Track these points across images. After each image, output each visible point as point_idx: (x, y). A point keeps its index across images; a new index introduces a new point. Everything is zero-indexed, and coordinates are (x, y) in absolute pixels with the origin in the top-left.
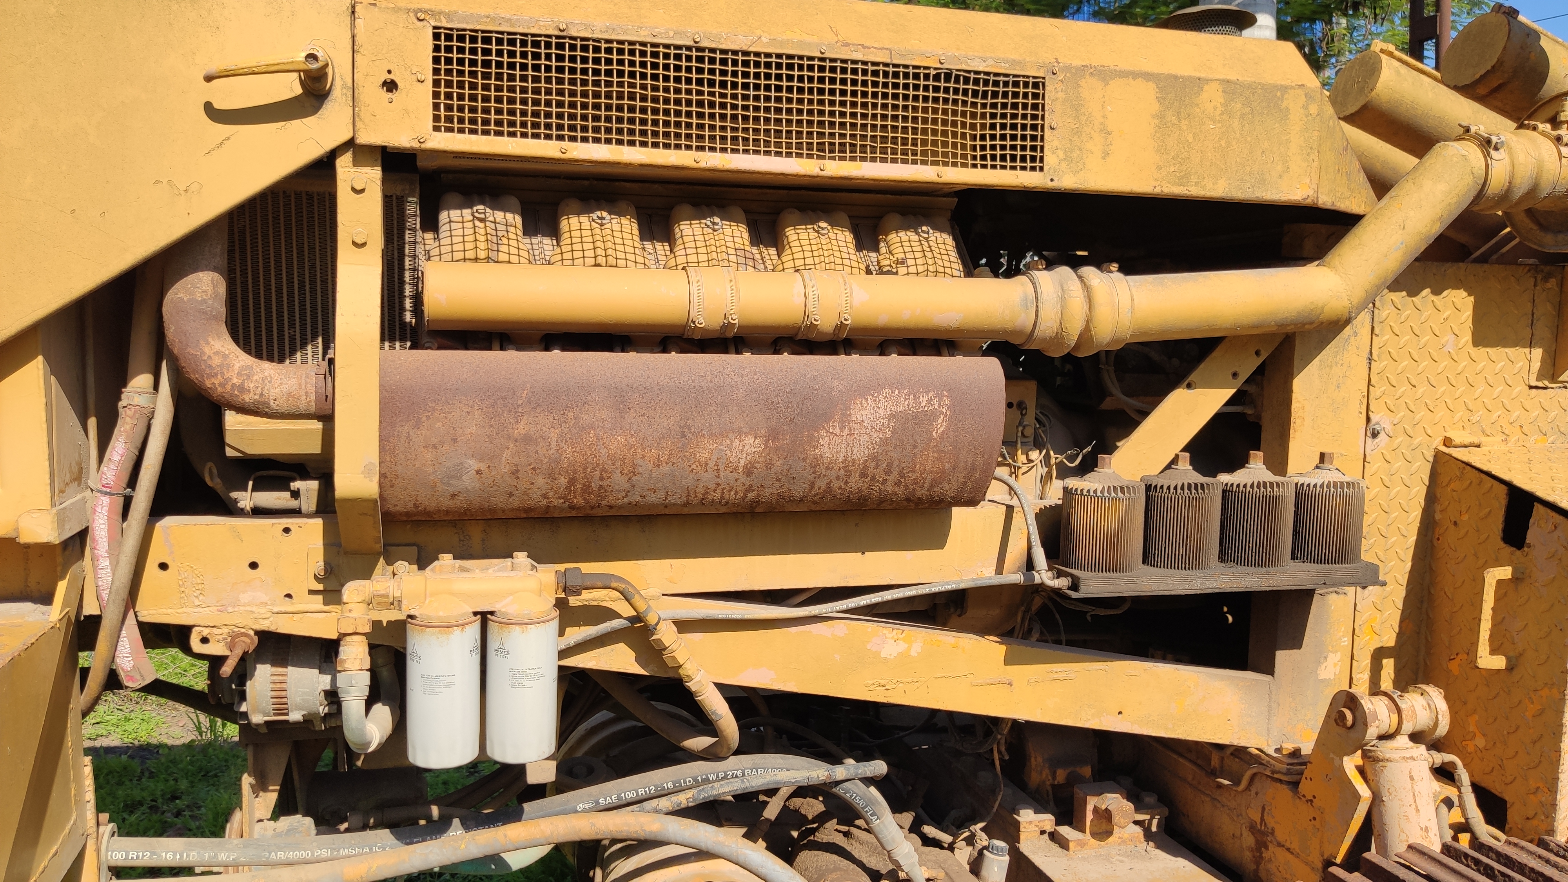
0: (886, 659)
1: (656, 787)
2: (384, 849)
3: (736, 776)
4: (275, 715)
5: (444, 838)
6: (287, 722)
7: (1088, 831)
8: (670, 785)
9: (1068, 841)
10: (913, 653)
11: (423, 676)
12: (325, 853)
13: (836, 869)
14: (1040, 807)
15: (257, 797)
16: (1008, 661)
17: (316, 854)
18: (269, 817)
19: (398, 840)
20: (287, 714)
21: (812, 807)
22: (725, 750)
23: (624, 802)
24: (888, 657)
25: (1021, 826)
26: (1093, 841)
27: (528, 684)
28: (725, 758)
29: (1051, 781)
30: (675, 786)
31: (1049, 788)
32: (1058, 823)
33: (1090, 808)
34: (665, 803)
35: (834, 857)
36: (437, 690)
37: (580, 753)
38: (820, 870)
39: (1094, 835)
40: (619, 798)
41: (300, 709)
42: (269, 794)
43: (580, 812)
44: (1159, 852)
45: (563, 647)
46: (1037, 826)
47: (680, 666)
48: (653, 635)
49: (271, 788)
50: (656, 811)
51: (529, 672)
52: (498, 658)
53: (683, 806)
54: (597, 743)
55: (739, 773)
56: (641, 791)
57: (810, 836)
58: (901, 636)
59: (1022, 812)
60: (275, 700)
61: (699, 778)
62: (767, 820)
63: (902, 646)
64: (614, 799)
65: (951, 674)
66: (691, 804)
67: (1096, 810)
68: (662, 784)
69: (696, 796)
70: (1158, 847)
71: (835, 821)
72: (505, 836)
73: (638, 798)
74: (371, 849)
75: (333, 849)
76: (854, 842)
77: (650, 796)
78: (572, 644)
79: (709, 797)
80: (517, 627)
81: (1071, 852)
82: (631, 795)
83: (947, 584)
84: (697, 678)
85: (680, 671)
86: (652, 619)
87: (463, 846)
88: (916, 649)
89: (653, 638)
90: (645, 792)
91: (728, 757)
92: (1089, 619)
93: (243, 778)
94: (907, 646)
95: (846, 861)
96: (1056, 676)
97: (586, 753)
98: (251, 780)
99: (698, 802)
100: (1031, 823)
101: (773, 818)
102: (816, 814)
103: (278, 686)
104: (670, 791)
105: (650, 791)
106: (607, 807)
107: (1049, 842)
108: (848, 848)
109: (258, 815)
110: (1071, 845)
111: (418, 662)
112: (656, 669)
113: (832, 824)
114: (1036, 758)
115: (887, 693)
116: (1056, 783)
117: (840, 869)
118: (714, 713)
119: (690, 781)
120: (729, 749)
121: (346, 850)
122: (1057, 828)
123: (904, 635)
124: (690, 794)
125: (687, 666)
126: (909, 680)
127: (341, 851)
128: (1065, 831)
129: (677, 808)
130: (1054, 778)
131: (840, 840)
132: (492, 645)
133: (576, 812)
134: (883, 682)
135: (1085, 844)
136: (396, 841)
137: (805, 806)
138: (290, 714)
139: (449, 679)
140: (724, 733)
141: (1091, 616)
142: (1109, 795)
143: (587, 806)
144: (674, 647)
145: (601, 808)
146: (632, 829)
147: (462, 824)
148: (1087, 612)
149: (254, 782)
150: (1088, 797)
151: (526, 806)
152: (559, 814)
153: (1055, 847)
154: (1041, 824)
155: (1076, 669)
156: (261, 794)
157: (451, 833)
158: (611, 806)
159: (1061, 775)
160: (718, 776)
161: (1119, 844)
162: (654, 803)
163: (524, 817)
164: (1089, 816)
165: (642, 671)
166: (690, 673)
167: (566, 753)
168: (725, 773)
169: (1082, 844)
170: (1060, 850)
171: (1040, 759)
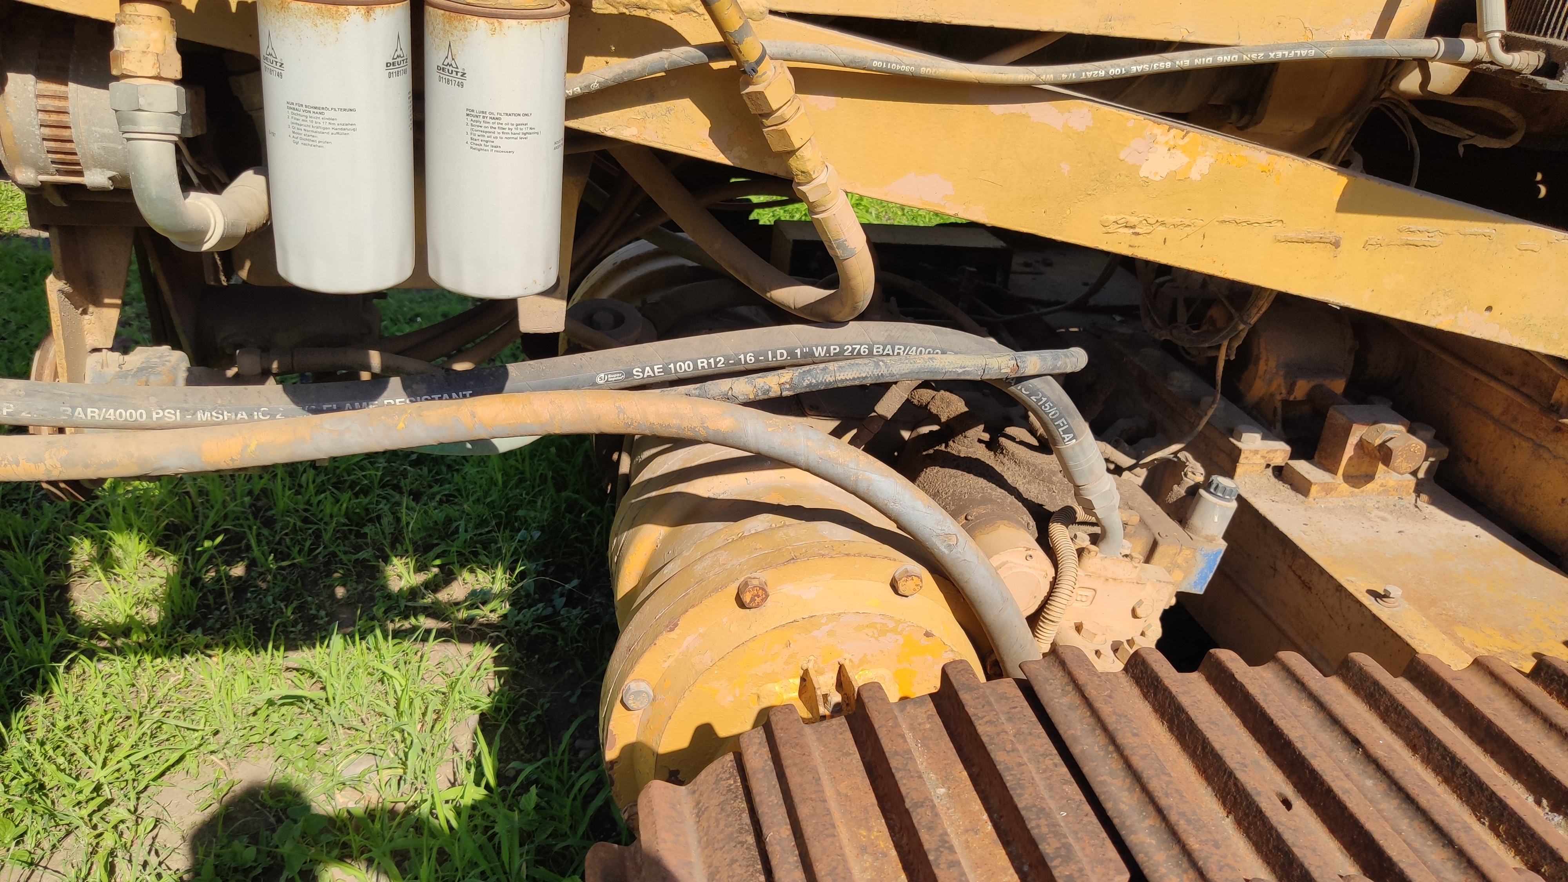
0: (1146, 181)
1: (727, 359)
2: (273, 416)
3: (859, 353)
4: (59, 172)
5: (373, 408)
6: (81, 187)
7: (1341, 471)
8: (751, 358)
9: (1309, 483)
10: (1195, 175)
11: (291, 106)
12: (171, 416)
13: (985, 500)
14: (1269, 433)
15: (85, 312)
16: (1345, 205)
17: (155, 416)
18: (110, 346)
19: (296, 403)
20: (80, 173)
21: (948, 404)
22: (847, 310)
23: (673, 377)
24: (1151, 177)
25: (1242, 456)
26: (1345, 487)
27: (505, 144)
28: (842, 324)
29: (1284, 396)
30: (757, 360)
31: (1279, 405)
32: (1293, 457)
33: (1353, 440)
34: (743, 387)
35: (982, 482)
36: (320, 137)
37: (605, 294)
38: (960, 499)
39: (1348, 478)
40: (666, 370)
41: (103, 166)
42: (105, 311)
43: (600, 387)
44: (1433, 509)
45: (578, 90)
46: (1264, 457)
47: (792, 153)
48: (748, 83)
49: (107, 301)
50: (728, 398)
51: (505, 119)
52: (443, 84)
53: (772, 394)
54: (630, 283)
55: (864, 349)
56: (702, 363)
57: (940, 444)
58: (1181, 142)
59: (1246, 436)
60: (52, 144)
61: (798, 351)
62: (880, 417)
63: (1179, 159)
64: (656, 372)
65: (1248, 218)
66: (786, 393)
67: (1361, 445)
68: (737, 355)
69: (796, 381)
70: (1433, 502)
71: (982, 427)
72: (473, 415)
73: (696, 373)
74: (250, 415)
75: (184, 411)
76: (1005, 460)
77: (716, 371)
78: (595, 86)
79: (818, 384)
80: (482, 21)
81: (1310, 499)
82: (685, 367)
83: (1300, 46)
84: (821, 178)
85: (793, 163)
86: (750, 50)
87: (401, 425)
88: (1200, 168)
89: (751, 89)
90: (709, 364)
91: (845, 323)
92: (1461, 150)
93: (48, 281)
94: (1188, 160)
95: (999, 490)
96: (1412, 238)
97: (614, 296)
98: (61, 284)
99: (798, 391)
100: (1256, 452)
101: (889, 416)
102: (953, 415)
103: (54, 117)
104: (749, 367)
105: (716, 363)
106: (644, 382)
107: (1273, 480)
108: (999, 468)
109: (91, 341)
110: (1314, 489)
111: (280, 75)
112: (746, 156)
113: (978, 432)
114: (1267, 360)
115: (1136, 241)
116: (1292, 398)
117: (991, 501)
118: (842, 245)
119: (782, 355)
120: (855, 309)
121: (208, 414)
122: (1291, 462)
123: (1186, 139)
124: (786, 376)
125: (806, 153)
126: (1177, 220)
127: (199, 414)
128: (1302, 467)
129: (762, 397)
130: (1291, 389)
131: (982, 454)
132: (434, 57)
133: (594, 385)
134: (1133, 220)
135: (1332, 490)
136: (293, 406)
137: (938, 402)
138: (87, 173)
139: (342, 118)
140: (853, 283)
141: (1464, 146)
142: (1388, 426)
143: (612, 378)
144: (786, 112)
145: (635, 383)
146: (686, 424)
147: (405, 388)
148: (1459, 140)
149: (68, 289)
150: (1355, 426)
151: (514, 369)
152: (566, 387)
153: (1285, 490)
154: (1271, 455)
155: (1446, 230)
156: (91, 309)
157: (385, 400)
158: (651, 381)
159: (1302, 388)
160: (828, 351)
161: (1379, 494)
162: (724, 385)
163: (509, 385)
164: (1349, 451)
165: (721, 158)
166: (809, 167)
167: (586, 293)
168: (841, 346)
169: (1328, 489)
170: (1293, 493)
171: (1272, 363)
